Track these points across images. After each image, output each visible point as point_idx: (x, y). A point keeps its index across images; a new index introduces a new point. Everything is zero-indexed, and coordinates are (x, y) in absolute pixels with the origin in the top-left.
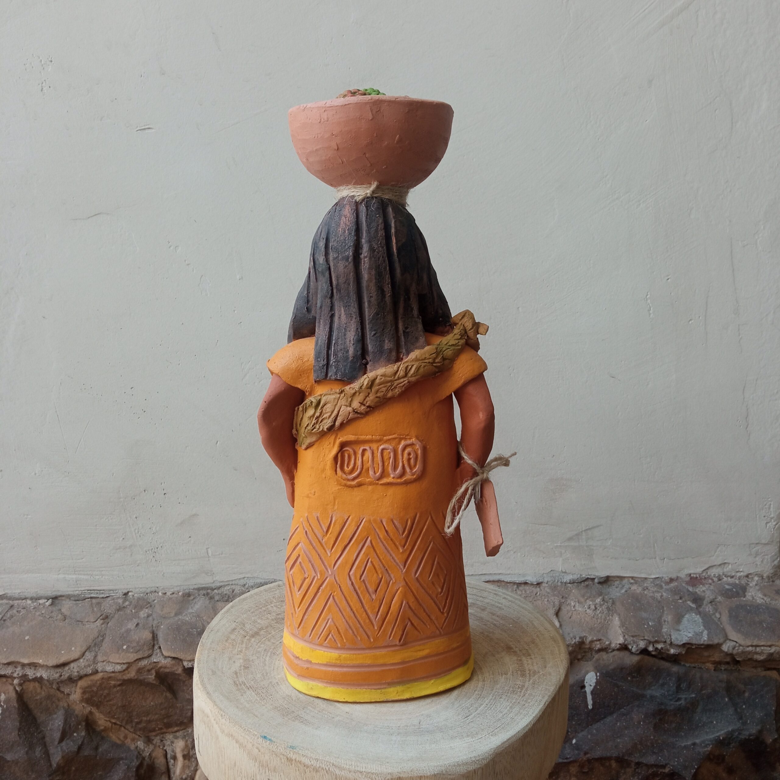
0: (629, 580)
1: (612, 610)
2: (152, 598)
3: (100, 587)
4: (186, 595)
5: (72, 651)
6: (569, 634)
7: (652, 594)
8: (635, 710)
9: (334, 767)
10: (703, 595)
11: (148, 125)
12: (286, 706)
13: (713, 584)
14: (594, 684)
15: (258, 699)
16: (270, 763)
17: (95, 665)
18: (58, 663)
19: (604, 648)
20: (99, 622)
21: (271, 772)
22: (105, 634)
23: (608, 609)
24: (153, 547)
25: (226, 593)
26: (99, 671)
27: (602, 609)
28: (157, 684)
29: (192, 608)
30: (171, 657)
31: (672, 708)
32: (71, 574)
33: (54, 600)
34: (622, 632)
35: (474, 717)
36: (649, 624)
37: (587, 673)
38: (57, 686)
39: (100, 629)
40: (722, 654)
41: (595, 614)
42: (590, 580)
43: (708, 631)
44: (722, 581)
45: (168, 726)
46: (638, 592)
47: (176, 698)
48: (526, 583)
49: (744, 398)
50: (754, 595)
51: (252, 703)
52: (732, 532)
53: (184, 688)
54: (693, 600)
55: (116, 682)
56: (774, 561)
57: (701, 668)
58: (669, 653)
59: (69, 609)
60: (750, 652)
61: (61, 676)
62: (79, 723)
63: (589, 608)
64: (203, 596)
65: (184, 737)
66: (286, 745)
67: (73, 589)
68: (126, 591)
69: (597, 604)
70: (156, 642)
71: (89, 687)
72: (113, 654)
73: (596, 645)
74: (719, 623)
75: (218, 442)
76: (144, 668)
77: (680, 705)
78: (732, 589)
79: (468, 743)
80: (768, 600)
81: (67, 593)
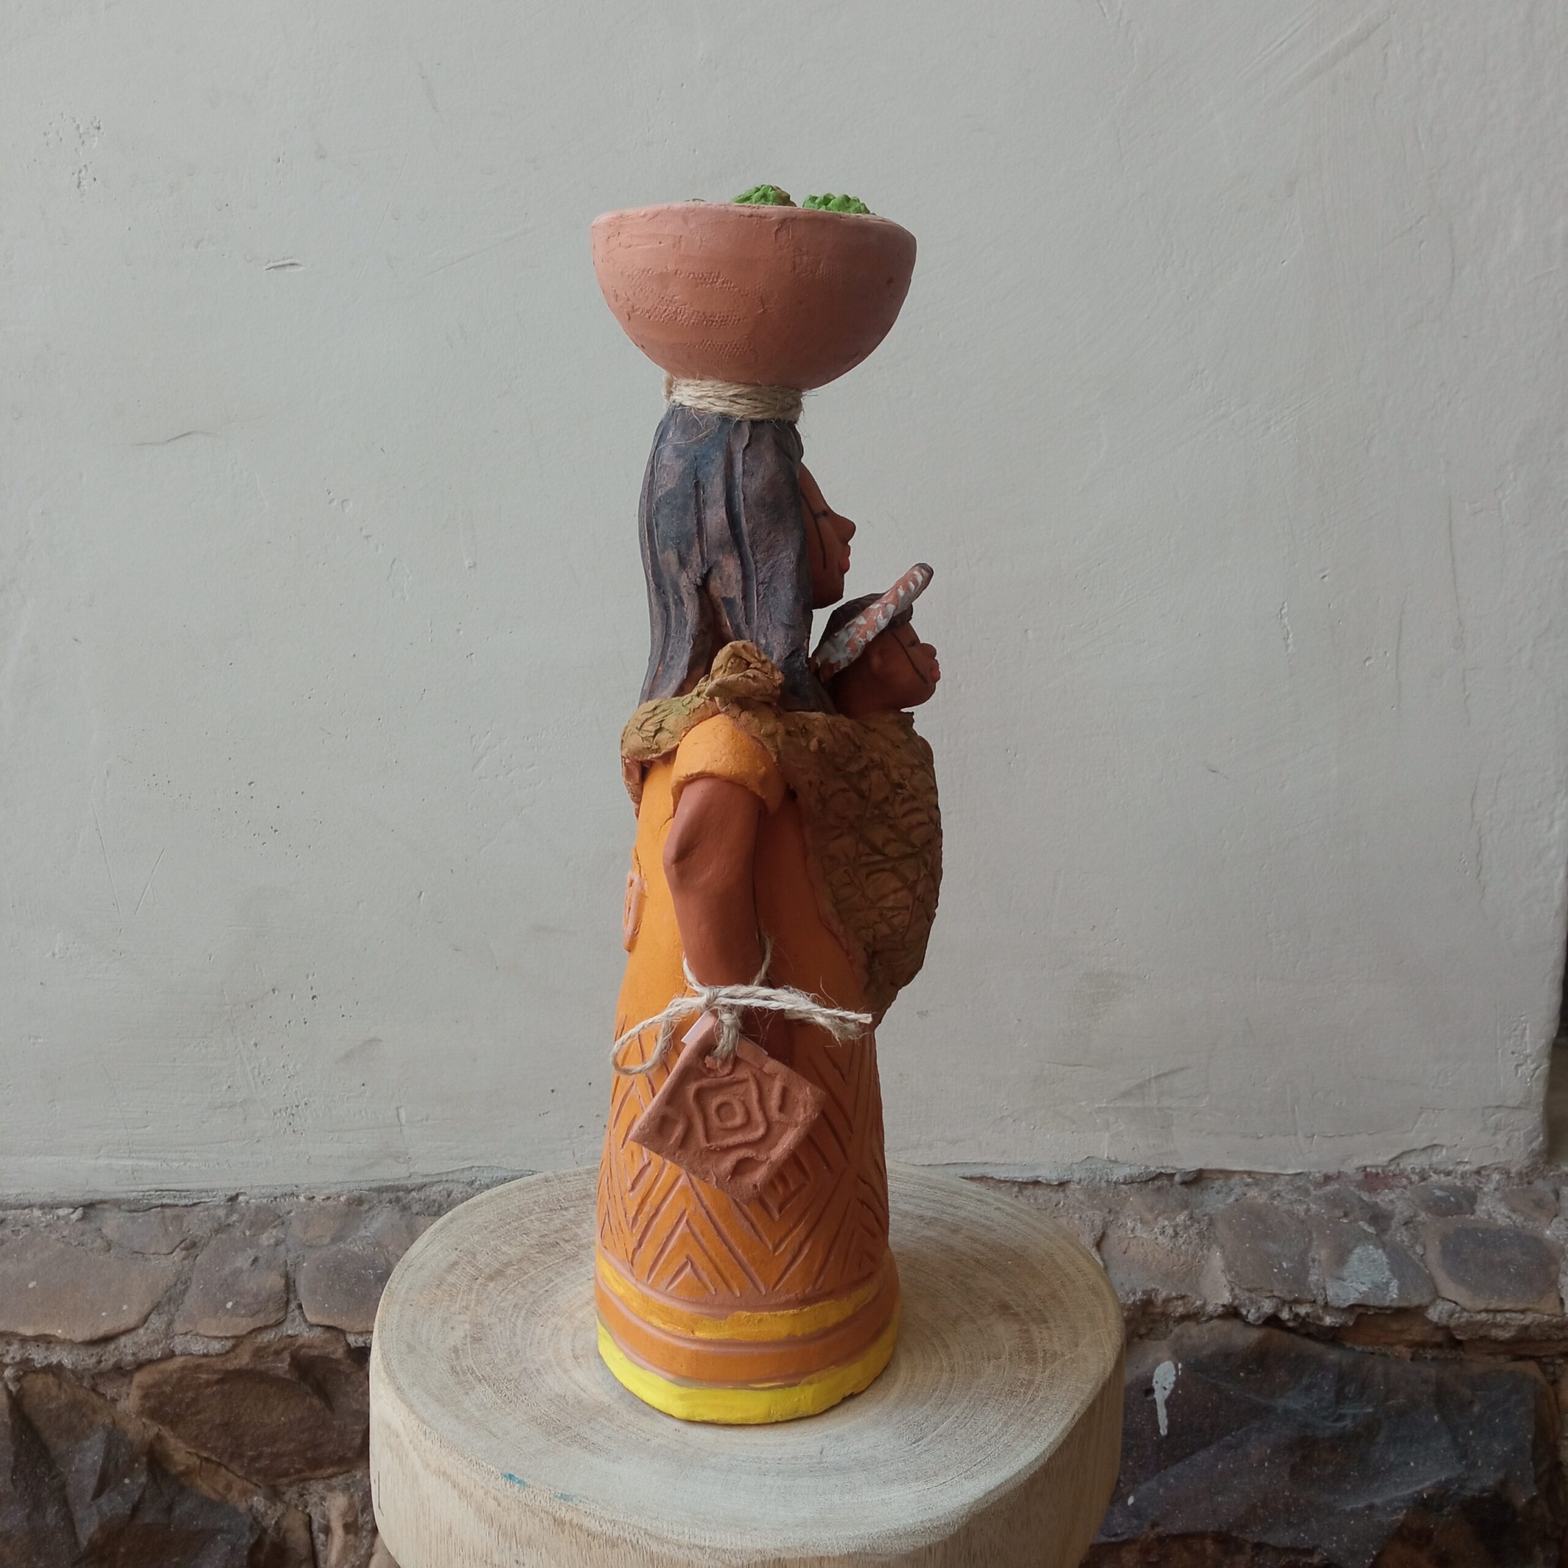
0: (1243, 1178)
1: (1209, 1238)
2: (284, 1206)
3: (180, 1184)
4: (354, 1200)
5: (124, 1311)
6: (1122, 1284)
7: (1288, 1207)
8: (1253, 1438)
9: (648, 1537)
10: (1390, 1208)
11: (291, 258)
12: (553, 1416)
13: (1409, 1187)
14: (1172, 1386)
15: (499, 1402)
16: (521, 1529)
17: (168, 1342)
18: (93, 1336)
19: (1191, 1313)
20: (178, 1255)
21: (522, 1547)
22: (190, 1278)
23: (1200, 1234)
24: (288, 1105)
25: (434, 1197)
26: (177, 1353)
27: (1189, 1235)
28: (294, 1379)
29: (366, 1228)
30: (321, 1326)
31: (1328, 1433)
32: (122, 1158)
33: (86, 1210)
34: (1229, 1282)
35: (932, 1441)
36: (1282, 1265)
37: (1158, 1363)
38: (92, 1382)
39: (180, 1268)
40: (1427, 1328)
41: (1174, 1245)
42: (1165, 1178)
43: (1399, 1280)
44: (1429, 1181)
45: (316, 1464)
46: (1261, 1201)
47: (332, 1410)
48: (1036, 1183)
49: (1473, 816)
50: (1491, 1210)
51: (486, 1408)
52: (1449, 1083)
53: (349, 1388)
54: (1371, 1218)
55: (210, 1376)
56: (1531, 1142)
57: (1385, 1355)
58: (1322, 1323)
59: (118, 1227)
60: (1482, 1324)
61: (99, 1362)
62: (134, 1459)
63: (1163, 1233)
64: (387, 1205)
65: (347, 1488)
66: (553, 1492)
67: (126, 1188)
68: (234, 1193)
69: (1177, 1225)
70: (292, 1296)
71: (157, 1384)
72: (206, 1320)
73: (1176, 1307)
74: (1422, 1265)
75: (423, 894)
76: (265, 1348)
77: (1345, 1427)
78: (1449, 1197)
79: (919, 1493)
80: (1518, 1219)
81: (114, 1197)
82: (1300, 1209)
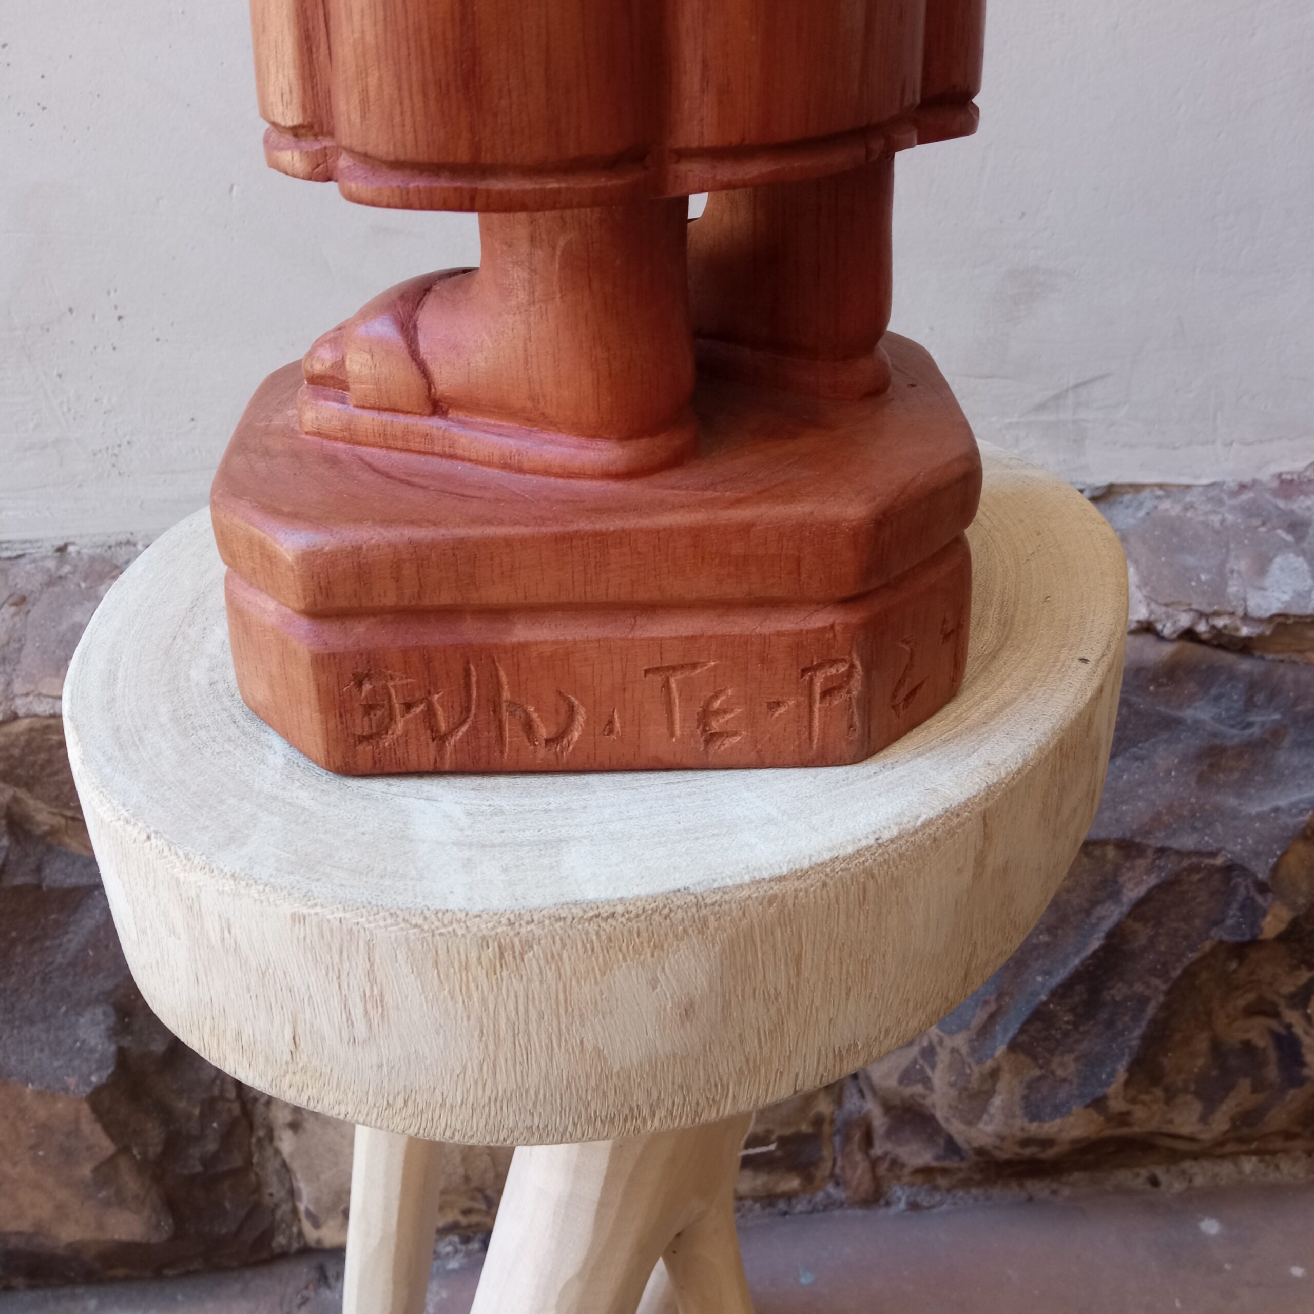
0: (1153, 491)
2: (121, 555)
7: (1201, 518)
8: (1161, 749)
10: (1308, 515)
17: (9, 704)
20: (8, 610)
22: (24, 636)
24: (108, 444)
26: (21, 712)
31: (1235, 741)
34: (1146, 597)
36: (1199, 579)
39: (11, 625)
46: (1174, 513)
54: (1288, 526)
57: (1294, 662)
58: (1238, 635)
68: (60, 543)
72: (48, 678)
77: (1251, 735)
82: (1215, 519)
